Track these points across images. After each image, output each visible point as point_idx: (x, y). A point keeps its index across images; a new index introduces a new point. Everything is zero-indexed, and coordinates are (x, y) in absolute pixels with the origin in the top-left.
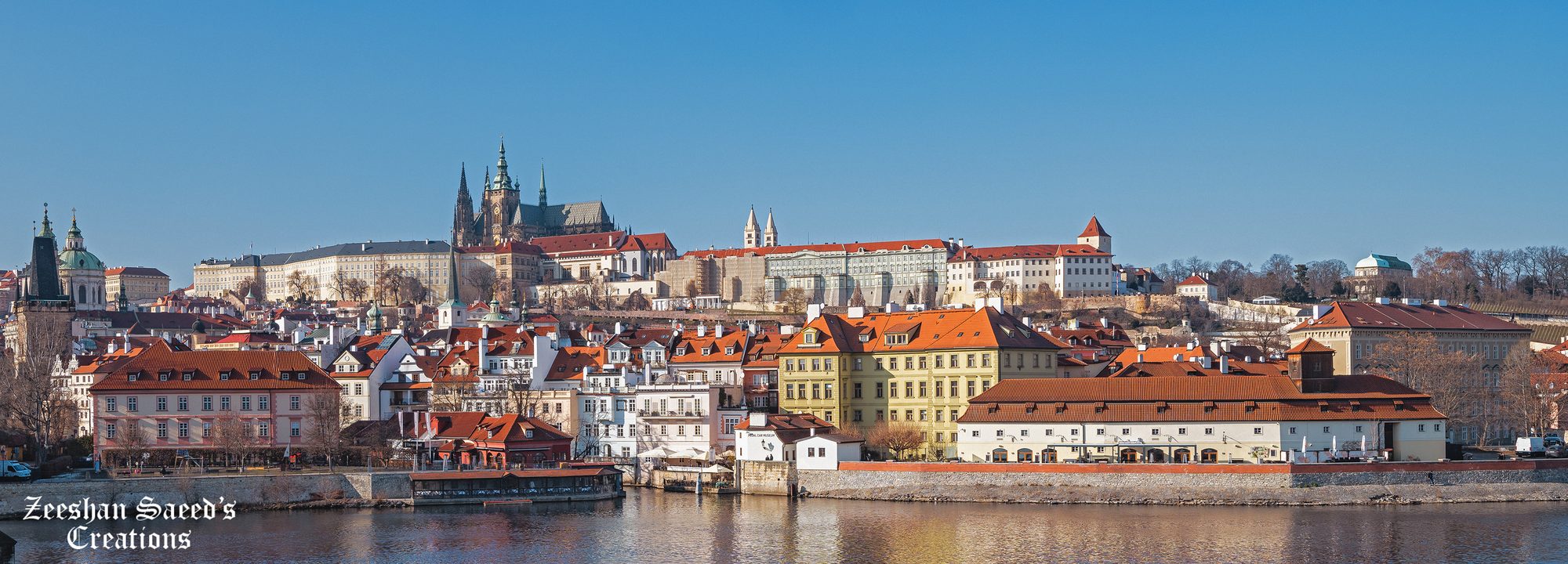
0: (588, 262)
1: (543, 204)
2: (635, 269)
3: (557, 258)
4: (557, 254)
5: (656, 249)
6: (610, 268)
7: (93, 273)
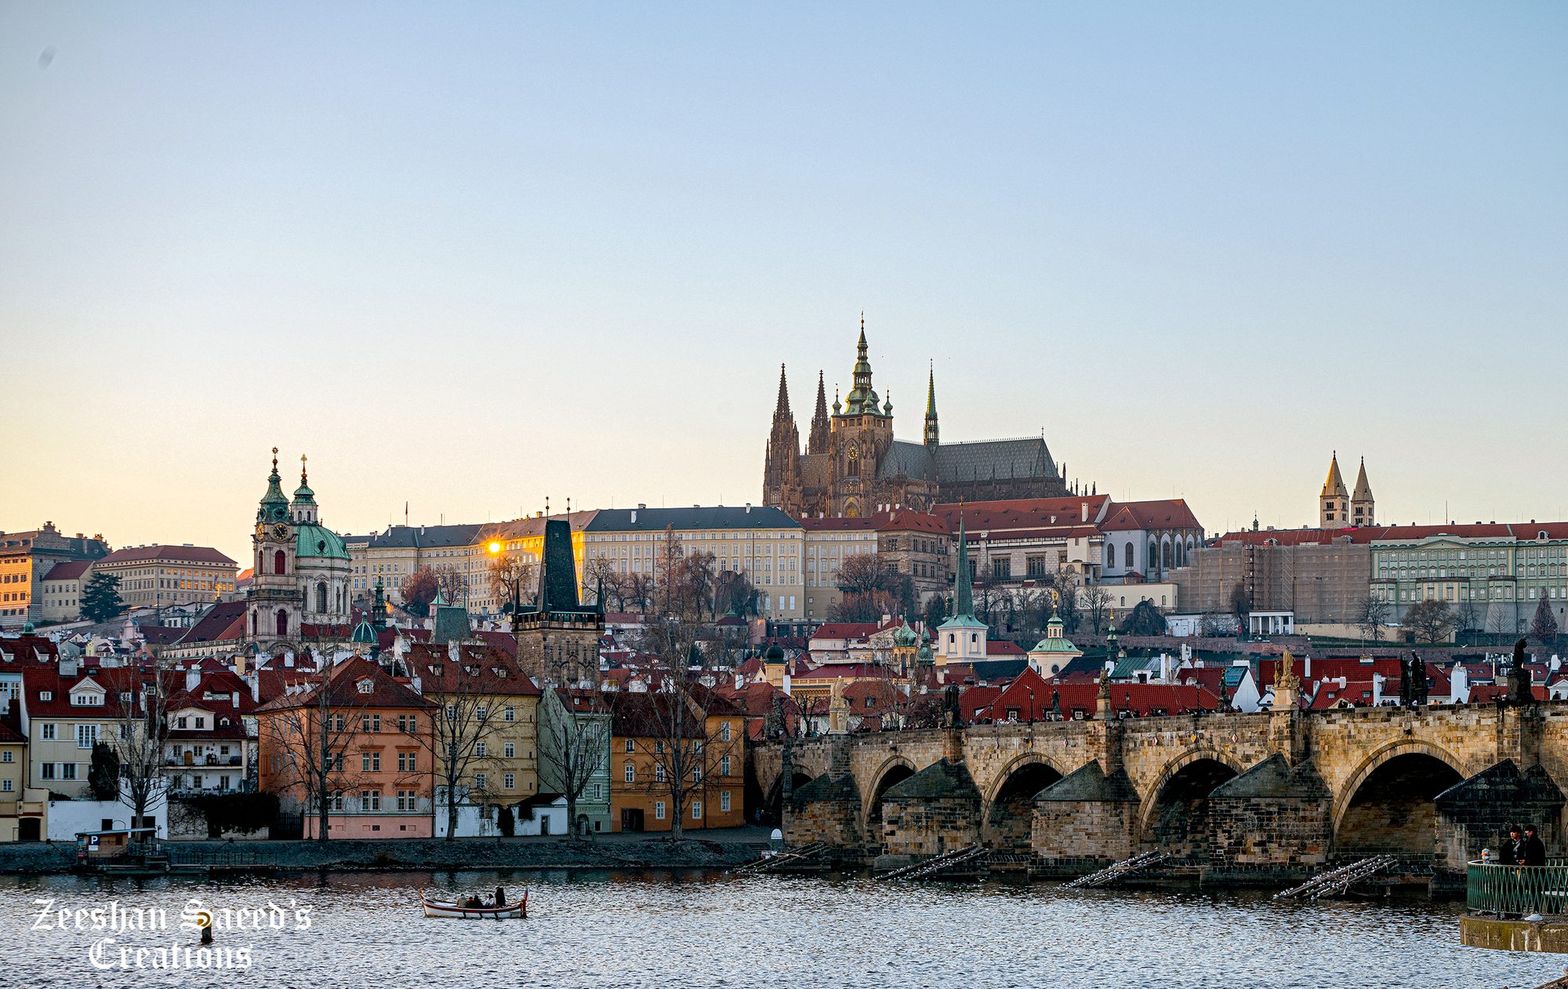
0: (1043, 550)
1: (932, 442)
2: (1129, 562)
3: (983, 539)
4: (984, 534)
5: (1169, 529)
6: (1085, 561)
7: (338, 563)
